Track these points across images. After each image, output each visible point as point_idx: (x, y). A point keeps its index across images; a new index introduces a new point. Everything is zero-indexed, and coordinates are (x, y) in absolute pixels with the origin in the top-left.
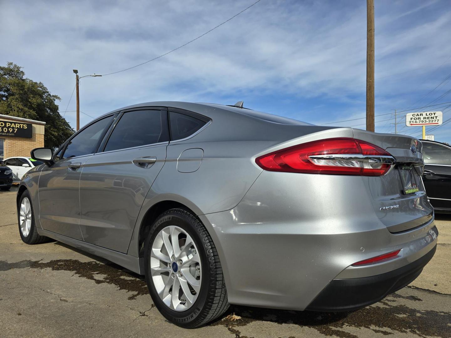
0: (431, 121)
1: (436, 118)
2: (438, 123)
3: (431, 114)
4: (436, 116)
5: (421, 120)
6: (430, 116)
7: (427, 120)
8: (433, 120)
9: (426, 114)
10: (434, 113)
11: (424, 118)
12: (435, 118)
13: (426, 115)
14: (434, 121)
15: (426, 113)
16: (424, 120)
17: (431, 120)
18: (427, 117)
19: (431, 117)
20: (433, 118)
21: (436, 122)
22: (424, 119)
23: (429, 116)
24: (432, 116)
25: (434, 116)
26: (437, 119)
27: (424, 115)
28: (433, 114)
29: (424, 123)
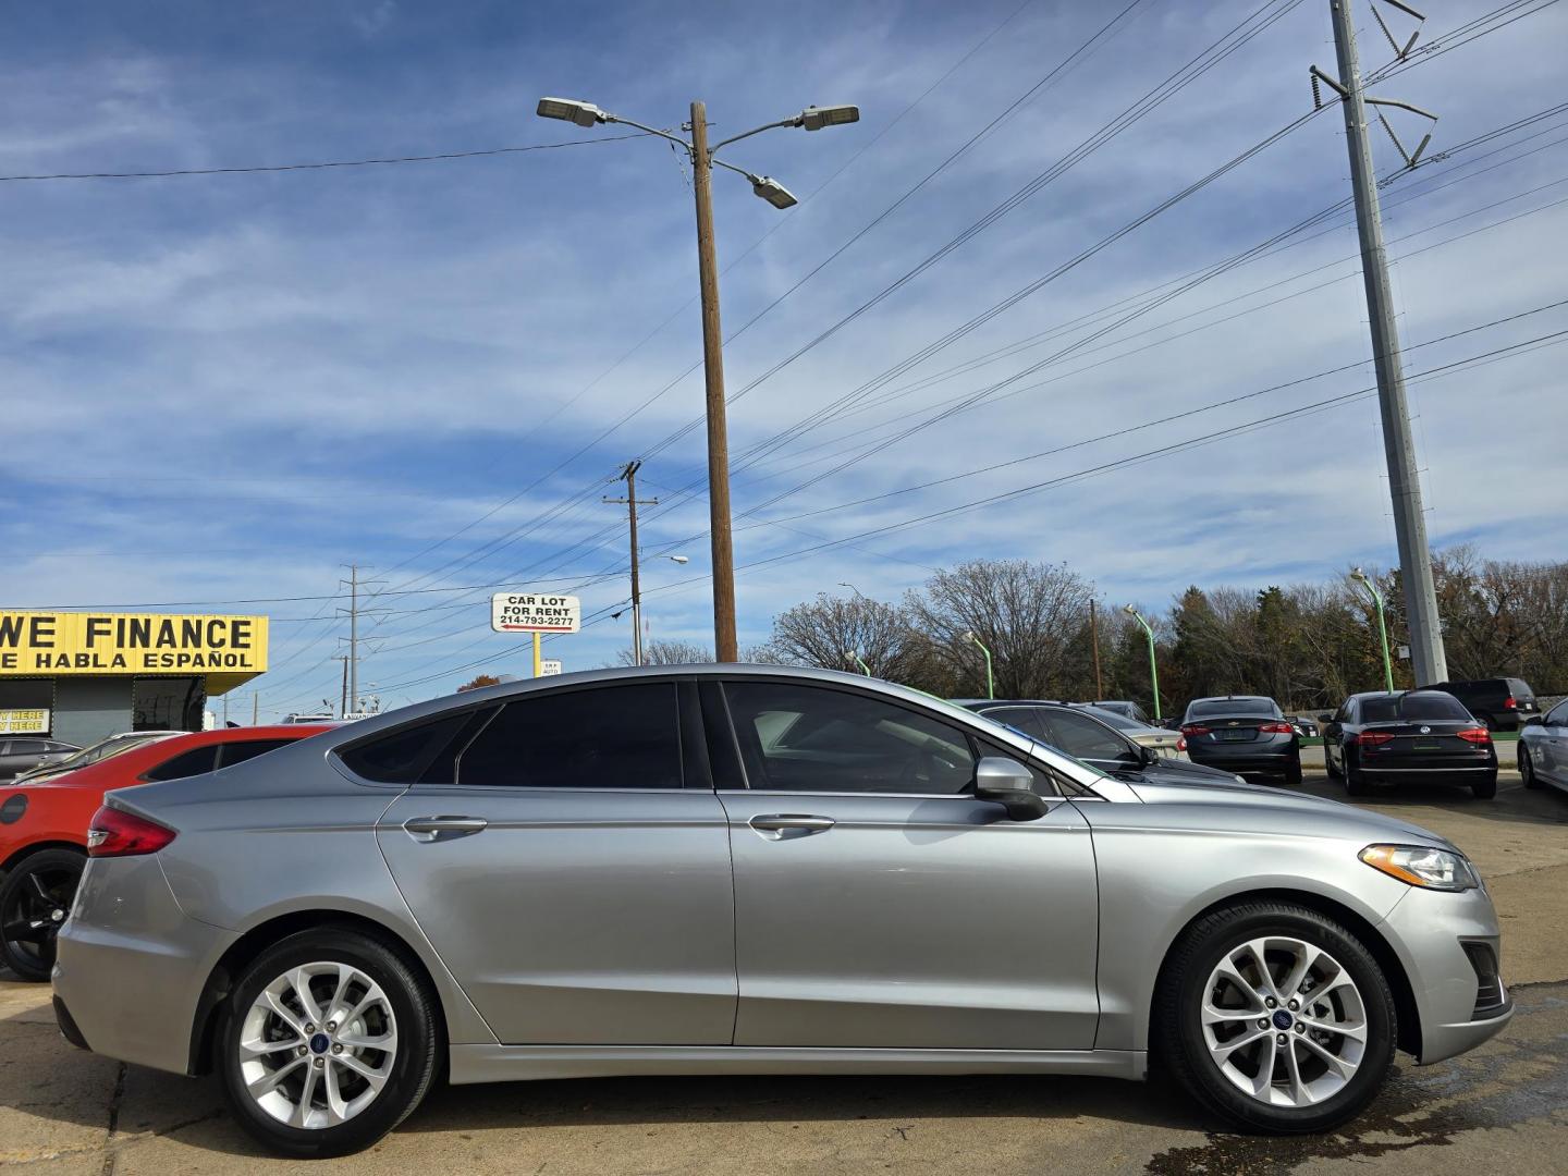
0: (554, 622)
1: (566, 614)
2: (570, 628)
3: (553, 602)
4: (565, 607)
5: (531, 616)
6: (553, 607)
7: (546, 618)
8: (560, 617)
9: (543, 600)
10: (562, 600)
11: (537, 609)
12: (563, 612)
13: (543, 603)
14: (561, 621)
15: (541, 596)
16: (537, 617)
17: (553, 616)
18: (544, 607)
19: (555, 611)
20: (560, 614)
21: (566, 625)
22: (537, 613)
23: (549, 606)
24: (558, 607)
25: (562, 608)
26: (569, 616)
27: (538, 604)
28: (559, 602)
29: (537, 625)
